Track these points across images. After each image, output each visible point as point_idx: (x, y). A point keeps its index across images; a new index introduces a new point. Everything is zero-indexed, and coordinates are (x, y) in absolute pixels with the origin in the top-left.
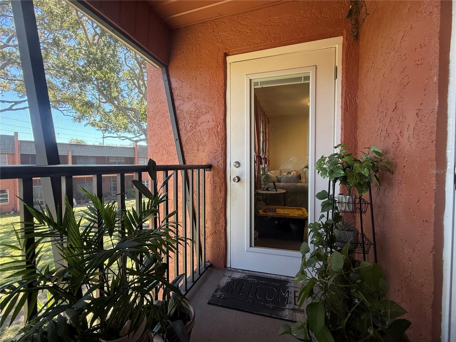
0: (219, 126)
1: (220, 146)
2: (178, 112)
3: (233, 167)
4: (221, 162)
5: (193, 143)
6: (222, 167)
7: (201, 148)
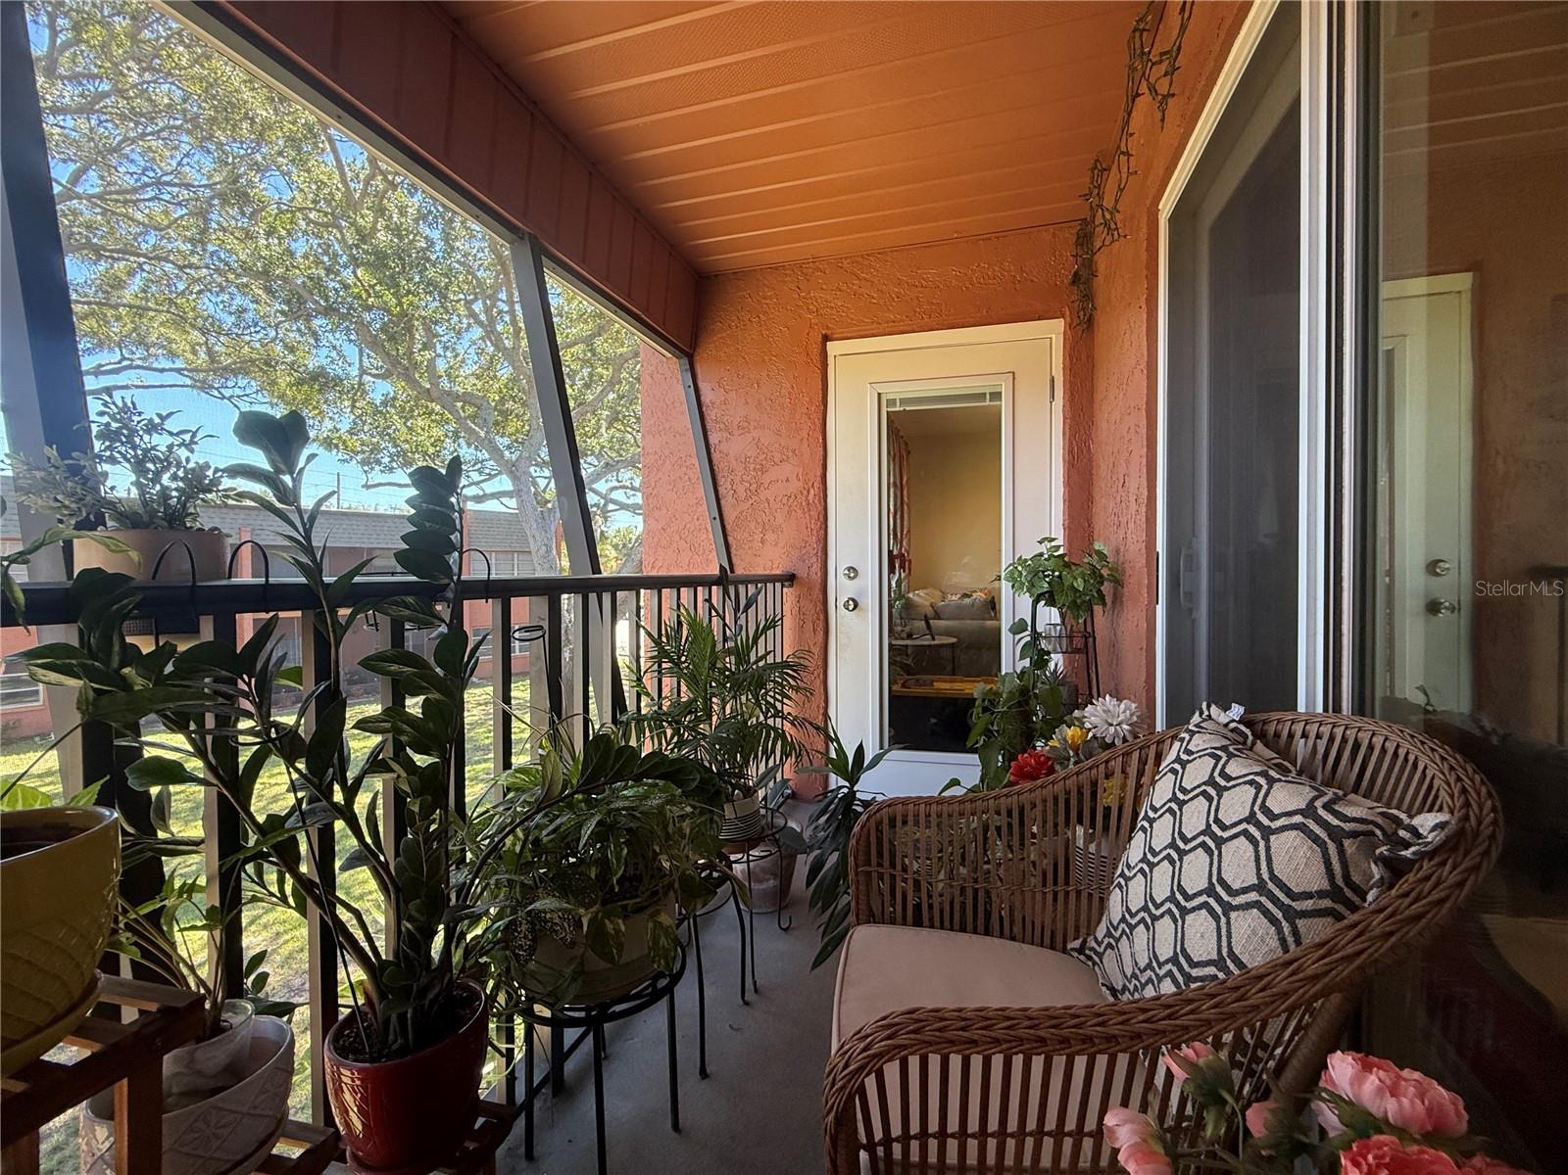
0: (812, 491)
1: (815, 532)
2: (715, 456)
3: (842, 579)
4: (816, 567)
5: (753, 525)
6: (817, 578)
7: (770, 537)
